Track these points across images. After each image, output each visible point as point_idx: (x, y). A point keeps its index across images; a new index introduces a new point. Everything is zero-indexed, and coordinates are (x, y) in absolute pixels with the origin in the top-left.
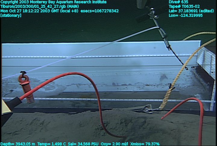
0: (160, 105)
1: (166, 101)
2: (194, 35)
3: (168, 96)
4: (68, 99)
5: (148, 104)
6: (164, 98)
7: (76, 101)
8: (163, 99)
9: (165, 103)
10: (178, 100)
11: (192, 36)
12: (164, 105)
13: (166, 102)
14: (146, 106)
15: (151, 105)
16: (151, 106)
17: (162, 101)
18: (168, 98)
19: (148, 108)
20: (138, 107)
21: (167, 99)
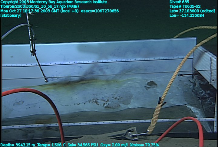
0: (148, 128)
1: (156, 121)
2: (188, 30)
3: (158, 115)
4: (16, 126)
5: (131, 127)
6: (153, 117)
7: (29, 129)
8: (151, 119)
9: (154, 124)
10: (171, 120)
11: (185, 31)
12: (153, 127)
13: (156, 123)
14: (129, 129)
15: (135, 128)
16: (136, 130)
17: (150, 121)
18: (158, 117)
19: (132, 132)
20: (119, 132)
21: (156, 118)
